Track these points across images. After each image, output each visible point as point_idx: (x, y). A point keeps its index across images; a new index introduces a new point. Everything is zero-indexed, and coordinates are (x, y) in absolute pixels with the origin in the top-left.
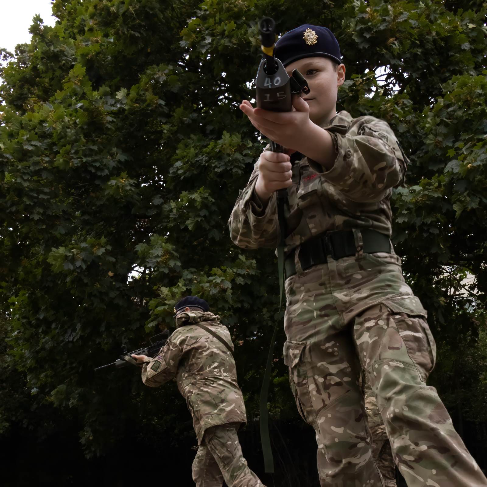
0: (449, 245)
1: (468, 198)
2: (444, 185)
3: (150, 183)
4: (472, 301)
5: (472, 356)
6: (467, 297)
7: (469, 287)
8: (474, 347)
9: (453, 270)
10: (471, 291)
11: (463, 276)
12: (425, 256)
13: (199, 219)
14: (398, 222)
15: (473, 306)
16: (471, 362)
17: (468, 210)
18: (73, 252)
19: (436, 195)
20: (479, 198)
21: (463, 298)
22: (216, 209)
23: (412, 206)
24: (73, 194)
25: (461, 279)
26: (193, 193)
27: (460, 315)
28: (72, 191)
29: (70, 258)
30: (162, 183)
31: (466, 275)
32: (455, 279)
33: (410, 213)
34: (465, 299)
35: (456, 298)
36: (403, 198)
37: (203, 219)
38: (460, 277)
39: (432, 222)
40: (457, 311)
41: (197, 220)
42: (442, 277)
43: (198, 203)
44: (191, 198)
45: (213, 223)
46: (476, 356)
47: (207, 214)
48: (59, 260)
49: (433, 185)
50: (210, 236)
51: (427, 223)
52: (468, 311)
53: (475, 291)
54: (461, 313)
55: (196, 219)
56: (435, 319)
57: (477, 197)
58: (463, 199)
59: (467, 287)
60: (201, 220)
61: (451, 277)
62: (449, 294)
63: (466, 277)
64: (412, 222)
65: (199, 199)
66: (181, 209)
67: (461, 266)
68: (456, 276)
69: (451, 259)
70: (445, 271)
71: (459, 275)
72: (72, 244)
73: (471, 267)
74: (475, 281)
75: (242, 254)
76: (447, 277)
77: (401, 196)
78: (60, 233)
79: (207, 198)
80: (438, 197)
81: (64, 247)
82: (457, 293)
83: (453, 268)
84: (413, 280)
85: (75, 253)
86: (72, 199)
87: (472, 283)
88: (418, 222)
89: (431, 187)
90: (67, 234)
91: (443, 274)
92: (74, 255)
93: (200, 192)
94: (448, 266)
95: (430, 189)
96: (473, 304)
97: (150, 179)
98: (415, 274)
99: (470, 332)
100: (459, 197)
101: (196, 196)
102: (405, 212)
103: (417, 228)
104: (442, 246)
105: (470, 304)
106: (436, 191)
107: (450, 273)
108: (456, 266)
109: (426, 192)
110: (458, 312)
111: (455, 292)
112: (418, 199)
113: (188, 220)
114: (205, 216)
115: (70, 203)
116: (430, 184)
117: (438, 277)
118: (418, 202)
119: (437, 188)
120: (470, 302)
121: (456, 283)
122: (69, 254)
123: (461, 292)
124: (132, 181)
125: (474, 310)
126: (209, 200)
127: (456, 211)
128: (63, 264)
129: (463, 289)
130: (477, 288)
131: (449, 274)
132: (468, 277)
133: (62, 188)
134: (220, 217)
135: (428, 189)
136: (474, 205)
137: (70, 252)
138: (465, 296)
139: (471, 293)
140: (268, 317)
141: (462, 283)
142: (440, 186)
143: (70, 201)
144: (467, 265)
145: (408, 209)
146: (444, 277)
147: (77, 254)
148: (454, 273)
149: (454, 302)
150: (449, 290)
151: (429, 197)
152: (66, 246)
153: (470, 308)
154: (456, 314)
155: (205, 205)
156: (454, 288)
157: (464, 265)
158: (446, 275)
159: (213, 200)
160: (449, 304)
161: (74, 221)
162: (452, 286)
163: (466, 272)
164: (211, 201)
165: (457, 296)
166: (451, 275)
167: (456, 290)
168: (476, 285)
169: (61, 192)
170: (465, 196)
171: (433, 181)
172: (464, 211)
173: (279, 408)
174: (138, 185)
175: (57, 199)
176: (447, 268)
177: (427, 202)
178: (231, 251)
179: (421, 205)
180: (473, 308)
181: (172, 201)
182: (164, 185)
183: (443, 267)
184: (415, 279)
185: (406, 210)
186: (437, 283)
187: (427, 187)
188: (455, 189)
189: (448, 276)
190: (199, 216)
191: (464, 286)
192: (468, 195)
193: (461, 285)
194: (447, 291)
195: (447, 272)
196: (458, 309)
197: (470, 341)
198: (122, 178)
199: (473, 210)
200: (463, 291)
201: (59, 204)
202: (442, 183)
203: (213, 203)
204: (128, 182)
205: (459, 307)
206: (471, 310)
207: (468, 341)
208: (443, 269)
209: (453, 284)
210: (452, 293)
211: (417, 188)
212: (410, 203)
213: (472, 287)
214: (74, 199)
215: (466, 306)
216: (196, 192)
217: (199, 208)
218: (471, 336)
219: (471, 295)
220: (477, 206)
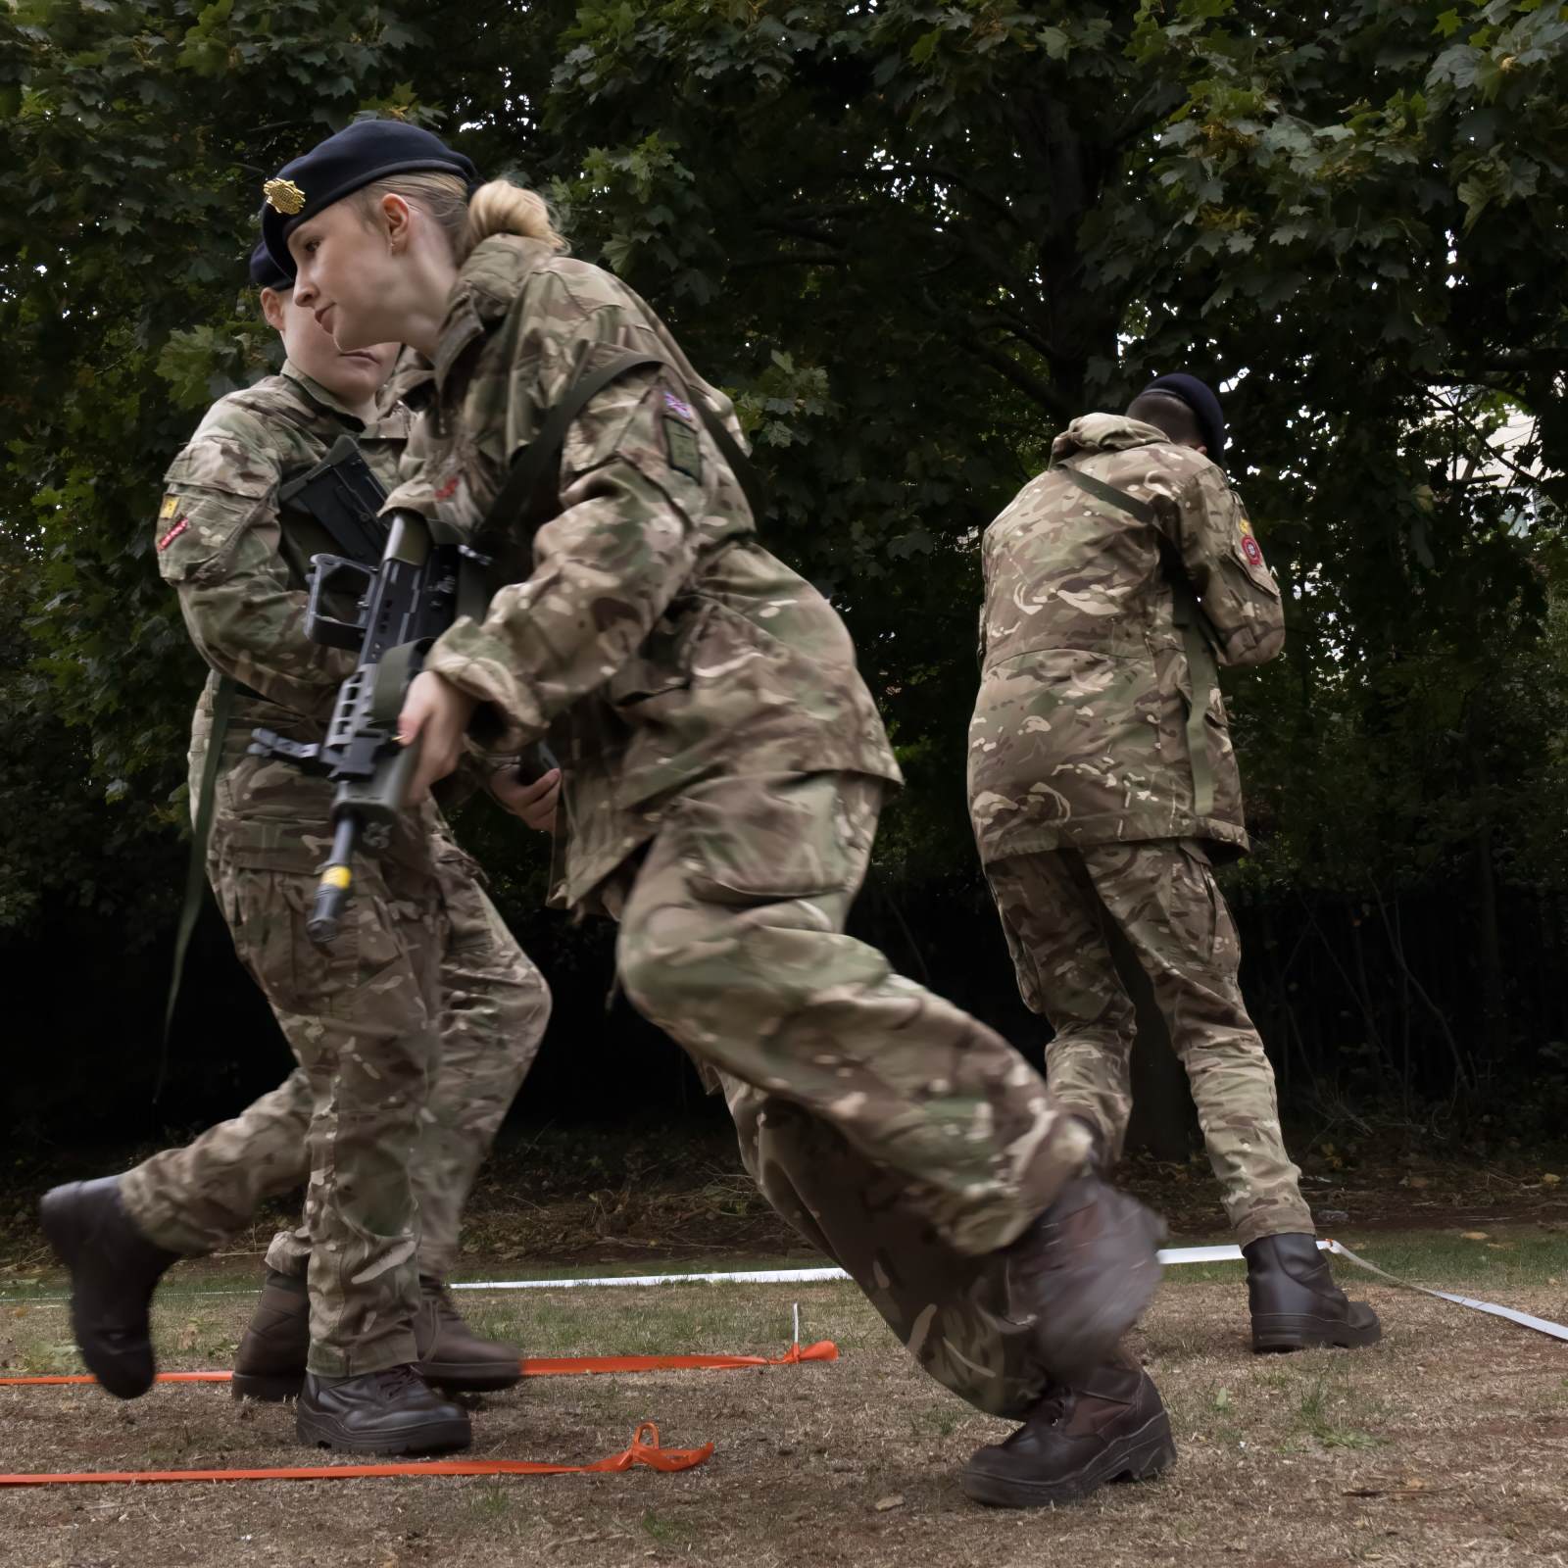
0: (1444, 318)
1: (1502, 166)
2: (1425, 124)
3: (490, 120)
4: (1527, 501)
5: (1525, 676)
6: (1509, 487)
7: (1517, 456)
8: (1530, 647)
9: (1463, 399)
10: (1522, 468)
11: (1497, 419)
12: (1374, 357)
13: (645, 238)
14: (1276, 242)
15: (1530, 516)
16: (1522, 698)
17: (1504, 205)
18: (239, 342)
19: (1399, 159)
20: (1539, 164)
21: (1495, 489)
22: (701, 205)
23: (1320, 192)
24: (239, 157)
25: (1490, 428)
26: (626, 154)
27: (1485, 543)
28: (239, 146)
29: (229, 362)
30: (526, 121)
31: (1505, 417)
32: (1471, 429)
33: (1316, 214)
34: (1502, 492)
35: (1474, 491)
36: (1293, 166)
37: (658, 236)
38: (1487, 421)
39: (1385, 242)
40: (1475, 534)
41: (639, 242)
42: (1427, 421)
43: (639, 187)
44: (619, 170)
45: (688, 249)
46: (1538, 676)
47: (671, 219)
48: (194, 367)
49: (1387, 126)
50: (680, 290)
51: (1369, 246)
52: (1511, 533)
53: (1535, 468)
54: (1488, 537)
55: (636, 236)
56: (1405, 558)
57: (1531, 160)
58: (1486, 169)
59: (1508, 456)
60: (652, 239)
61: (1456, 423)
62: (1449, 476)
63: (1505, 424)
64: (1323, 242)
65: (643, 174)
66: (584, 204)
67: (1491, 385)
68: (1473, 418)
69: (1456, 363)
70: (1436, 404)
71: (1482, 416)
72: (236, 318)
73: (1521, 391)
74: (1536, 436)
75: (782, 350)
76: (1444, 421)
77: (1289, 159)
78: (200, 283)
79: (669, 168)
80: (1406, 165)
81: (211, 326)
82: (1477, 473)
83: (1463, 392)
84: (1333, 432)
85: (246, 345)
86: (238, 172)
87: (1524, 441)
88: (1341, 240)
89: (1384, 132)
90: (220, 285)
91: (1432, 415)
92: (241, 352)
93: (648, 151)
94: (1448, 388)
95: (1381, 139)
96: (1530, 509)
97: (487, 107)
98: (1339, 414)
99: (1518, 599)
100: (1472, 162)
101: (633, 162)
102: (1298, 210)
103: (1338, 263)
104: (1418, 320)
105: (1519, 510)
106: (1398, 145)
107: (1454, 409)
108: (1471, 389)
109: (1367, 147)
110: (1480, 537)
111: (1469, 470)
112: (1340, 169)
113: (610, 238)
114: (662, 228)
115: (231, 184)
116: (1380, 123)
117: (1414, 424)
118: (1341, 179)
119: (1402, 133)
120: (1519, 502)
121: (1473, 441)
122: (227, 350)
123: (1489, 471)
124: (428, 113)
125: (1533, 528)
126: (677, 176)
127: (1465, 207)
128: (207, 382)
129: (1495, 461)
130: (1538, 459)
131: (1450, 413)
132: (1510, 421)
133: (204, 137)
134: (712, 231)
135: (1372, 137)
136: (1524, 189)
137: (229, 342)
138: (1500, 483)
139: (1522, 473)
140: (867, 552)
141: (1493, 441)
142: (1411, 128)
143: (231, 179)
144: (1509, 385)
145: (1310, 201)
146: (1434, 422)
147: (253, 349)
148: (1467, 411)
149: (1468, 503)
150: (1451, 466)
151: (1377, 165)
152: (217, 324)
153: (1520, 522)
154: (1473, 542)
155: (661, 191)
156: (1468, 456)
157: (1498, 385)
158: (1440, 415)
159: (691, 176)
160: (1450, 509)
161: (242, 243)
162: (1460, 450)
163: (1506, 407)
164: (685, 177)
165: (1477, 485)
166: (1457, 414)
167: (1474, 463)
168: (1538, 447)
169: (202, 149)
170: (1493, 160)
171: (1389, 112)
172: (1491, 207)
173: (905, 844)
174: (448, 127)
175: (191, 174)
176: (1442, 392)
177: (1369, 178)
178: (750, 340)
179: (1350, 187)
180: (1530, 523)
181: (556, 179)
182: (534, 127)
183: (1431, 389)
184: (1342, 431)
185: (1302, 204)
186: (1413, 441)
187: (1370, 131)
188: (1460, 137)
189: (1449, 418)
190: (645, 226)
191: (1498, 452)
192: (1503, 155)
193: (1490, 449)
194: (1443, 467)
195: (1445, 407)
196: (1478, 526)
197: (1520, 627)
198: (398, 104)
199: (1520, 205)
200: (1494, 467)
201: (195, 187)
202: (1419, 121)
203: (691, 186)
204: (415, 115)
205: (1481, 520)
206: (1520, 530)
207: (1513, 628)
208: (1432, 396)
209: (1464, 446)
210: (1460, 475)
211: (1337, 132)
212: (1316, 182)
213: (1525, 455)
214: (245, 173)
215: (1506, 517)
216: (635, 148)
217: (643, 200)
218: (1521, 612)
219: (1523, 480)
220: (1532, 192)
